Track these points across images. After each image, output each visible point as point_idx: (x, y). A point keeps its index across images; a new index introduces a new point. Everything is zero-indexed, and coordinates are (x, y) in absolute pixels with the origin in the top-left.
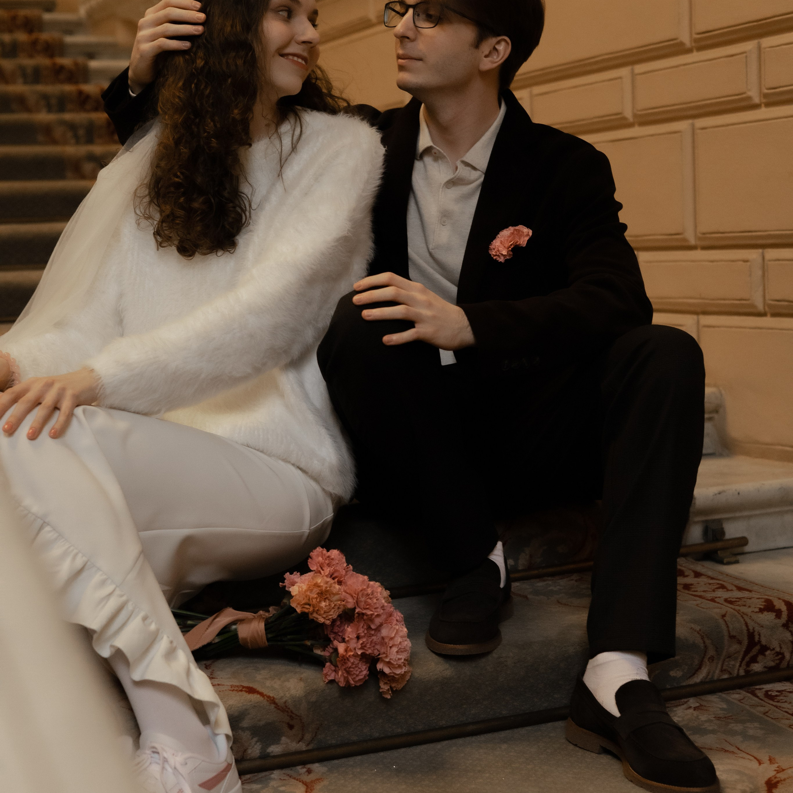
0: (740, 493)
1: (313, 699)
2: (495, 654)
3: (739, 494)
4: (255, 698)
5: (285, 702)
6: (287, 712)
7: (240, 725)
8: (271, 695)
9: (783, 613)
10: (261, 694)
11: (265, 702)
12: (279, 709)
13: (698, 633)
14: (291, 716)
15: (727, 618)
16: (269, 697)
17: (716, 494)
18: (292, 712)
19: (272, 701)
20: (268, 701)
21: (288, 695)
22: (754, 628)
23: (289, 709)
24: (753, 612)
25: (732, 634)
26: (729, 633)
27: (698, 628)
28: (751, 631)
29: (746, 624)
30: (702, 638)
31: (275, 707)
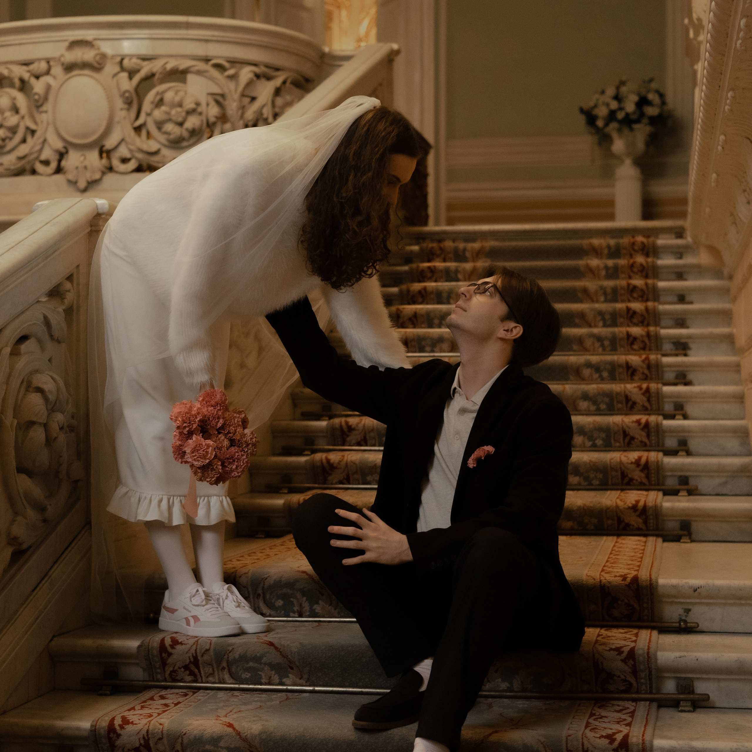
0: (699, 659)
1: (264, 737)
2: (389, 732)
3: (697, 660)
4: (230, 730)
5: (246, 736)
6: (247, 742)
7: (219, 745)
8: (239, 730)
9: (616, 741)
10: (234, 729)
11: (234, 734)
12: (241, 739)
13: (542, 743)
14: (249, 746)
15: (569, 738)
16: (237, 731)
17: (677, 658)
18: (249, 742)
19: (238, 733)
20: (236, 733)
21: (249, 732)
22: (588, 748)
23: (248, 740)
24: (594, 737)
25: (569, 749)
26: (567, 748)
27: (543, 740)
28: (586, 749)
29: (583, 744)
30: (544, 747)
31: (239, 738)
